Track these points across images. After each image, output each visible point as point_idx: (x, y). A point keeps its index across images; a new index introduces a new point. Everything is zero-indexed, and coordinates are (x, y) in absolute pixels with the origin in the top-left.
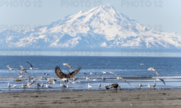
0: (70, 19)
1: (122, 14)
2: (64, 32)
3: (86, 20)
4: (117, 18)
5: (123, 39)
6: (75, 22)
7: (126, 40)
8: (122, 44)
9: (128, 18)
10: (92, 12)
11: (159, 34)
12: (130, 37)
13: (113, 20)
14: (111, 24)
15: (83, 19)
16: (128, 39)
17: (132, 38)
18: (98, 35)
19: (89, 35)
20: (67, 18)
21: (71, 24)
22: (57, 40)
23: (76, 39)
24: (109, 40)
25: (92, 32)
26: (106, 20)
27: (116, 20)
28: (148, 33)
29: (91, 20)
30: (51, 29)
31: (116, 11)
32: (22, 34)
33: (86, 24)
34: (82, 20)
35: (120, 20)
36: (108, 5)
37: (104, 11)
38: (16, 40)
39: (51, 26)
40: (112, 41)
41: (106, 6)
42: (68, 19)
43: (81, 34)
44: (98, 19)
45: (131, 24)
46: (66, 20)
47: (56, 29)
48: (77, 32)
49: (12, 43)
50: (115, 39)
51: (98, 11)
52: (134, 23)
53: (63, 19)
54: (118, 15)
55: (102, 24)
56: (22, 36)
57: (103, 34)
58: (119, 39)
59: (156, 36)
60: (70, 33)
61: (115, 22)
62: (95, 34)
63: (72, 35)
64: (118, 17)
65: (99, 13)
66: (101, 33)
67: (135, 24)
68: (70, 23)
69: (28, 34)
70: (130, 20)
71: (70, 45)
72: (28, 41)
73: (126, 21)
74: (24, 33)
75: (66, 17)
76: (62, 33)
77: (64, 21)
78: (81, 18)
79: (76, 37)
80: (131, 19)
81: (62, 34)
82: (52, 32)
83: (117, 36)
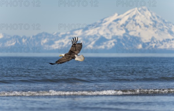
0: (106, 22)
1: (158, 17)
2: (99, 34)
3: (122, 22)
4: (153, 21)
5: (159, 41)
6: (110, 24)
7: (162, 42)
8: (158, 46)
9: (164, 21)
10: (128, 14)
12: (166, 39)
14: (146, 26)
15: (119, 21)
16: (164, 41)
17: (168, 40)
18: (133, 38)
19: (124, 37)
21: (107, 26)
22: (93, 43)
23: (112, 41)
24: (145, 42)
25: (127, 35)
26: (142, 23)
27: (152, 23)
29: (127, 22)
30: (87, 31)
31: (151, 13)
32: (57, 36)
34: (118, 23)
35: (156, 22)
36: (144, 8)
37: (140, 14)
38: (51, 43)
40: (148, 43)
41: (142, 9)
42: (103, 22)
43: (117, 36)
44: (134, 22)
45: (167, 26)
46: (101, 23)
47: (91, 32)
48: (113, 34)
49: (47, 46)
50: (151, 41)
51: (134, 13)
52: (170, 25)
53: (99, 22)
54: (154, 17)
56: (58, 38)
57: (138, 36)
58: (155, 41)
60: (105, 36)
62: (131, 37)
63: (107, 38)
64: (153, 19)
65: (134, 16)
66: (137, 35)
67: (171, 26)
68: (105, 25)
69: (64, 37)
70: (166, 23)
71: (106, 47)
72: (63, 44)
73: (162, 23)
74: (60, 36)
75: (102, 20)
77: (100, 24)
78: (116, 20)
79: (112, 39)
80: (166, 21)
81: (97, 37)
82: (88, 34)
83: (153, 39)
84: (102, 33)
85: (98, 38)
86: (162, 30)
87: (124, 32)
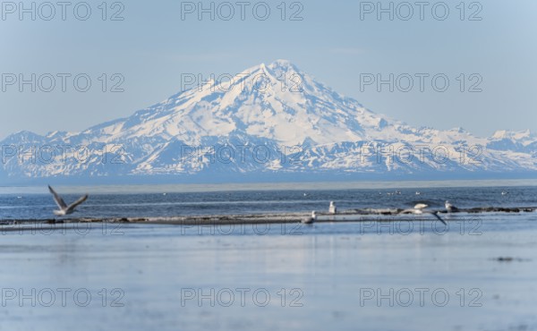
0: (183, 101)
1: (320, 86)
2: (169, 135)
3: (226, 102)
4: (307, 96)
5: (326, 150)
6: (196, 108)
7: (333, 152)
8: (323, 163)
9: (335, 96)
11: (416, 134)
12: (343, 143)
13: (296, 100)
14: (291, 111)
15: (218, 100)
16: (337, 149)
17: (347, 146)
18: (259, 141)
19: (234, 140)
20: (175, 100)
21: (186, 113)
22: (153, 157)
25: (241, 134)
26: (278, 102)
27: (304, 101)
28: (388, 133)
29: (239, 102)
30: (136, 128)
31: (302, 76)
32: (60, 140)
33: (225, 112)
34: (215, 104)
35: (314, 99)
36: (282, 62)
37: (272, 78)
39: (134, 120)
41: (278, 66)
42: (178, 101)
43: (215, 138)
44: (258, 100)
45: (343, 110)
46: (173, 105)
47: (147, 128)
48: (204, 134)
49: (33, 168)
52: (352, 107)
53: (166, 101)
54: (310, 88)
55: (268, 113)
57: (270, 137)
58: (314, 150)
59: (409, 138)
60: (184, 138)
61: (301, 106)
62: (251, 138)
63: (188, 143)
64: (308, 92)
66: (266, 134)
67: (354, 110)
68: (183, 110)
69: (76, 142)
70: (341, 100)
71: (187, 168)
73: (330, 101)
74: (66, 139)
75: (175, 97)
76: (165, 137)
77: (168, 107)
78: (212, 98)
80: (342, 96)
81: (164, 141)
82: (139, 135)
83: (308, 143)
84: (173, 130)
85: (167, 144)
86: (332, 120)
87: (232, 126)
